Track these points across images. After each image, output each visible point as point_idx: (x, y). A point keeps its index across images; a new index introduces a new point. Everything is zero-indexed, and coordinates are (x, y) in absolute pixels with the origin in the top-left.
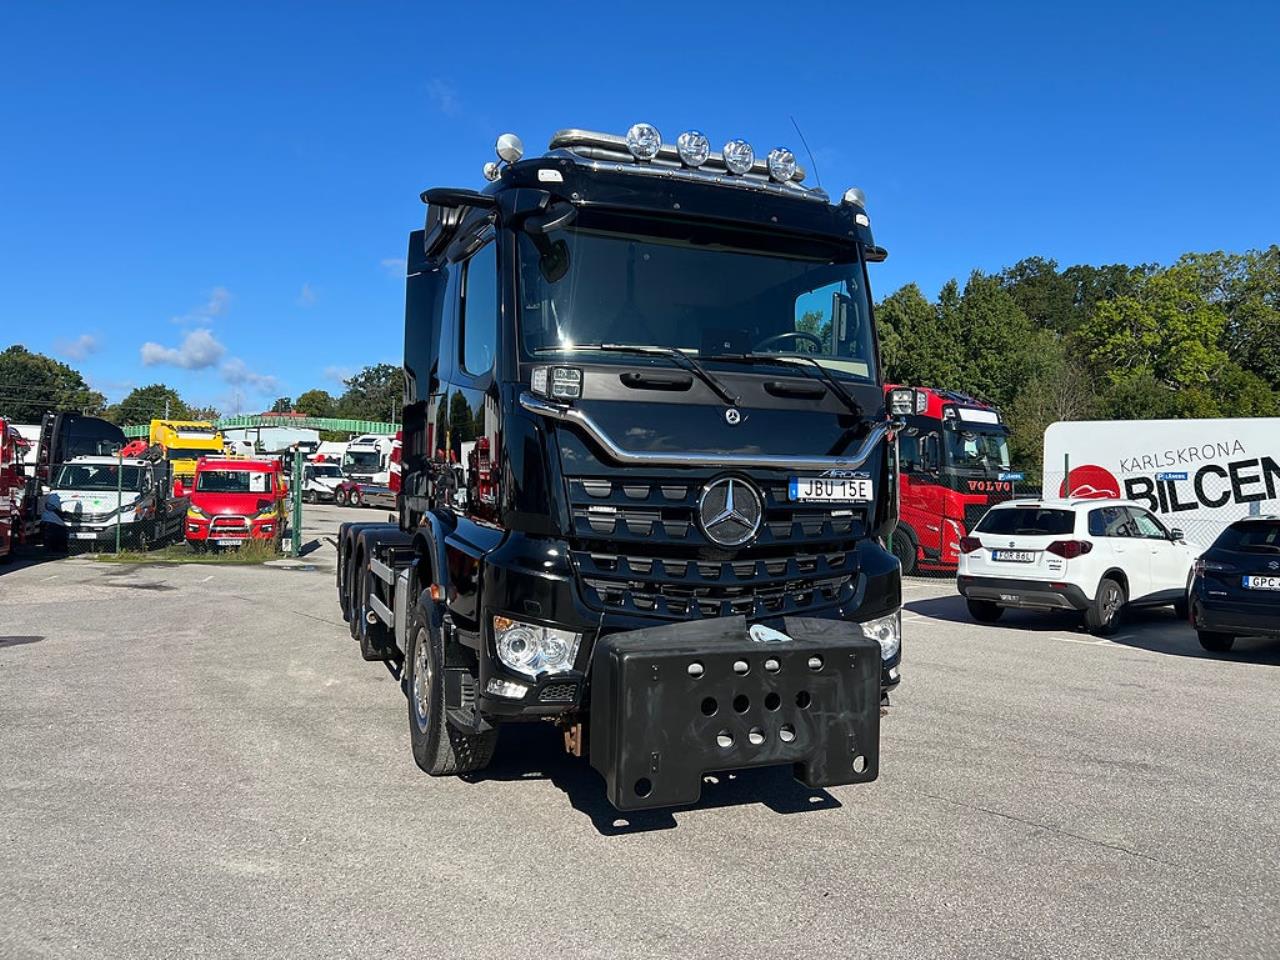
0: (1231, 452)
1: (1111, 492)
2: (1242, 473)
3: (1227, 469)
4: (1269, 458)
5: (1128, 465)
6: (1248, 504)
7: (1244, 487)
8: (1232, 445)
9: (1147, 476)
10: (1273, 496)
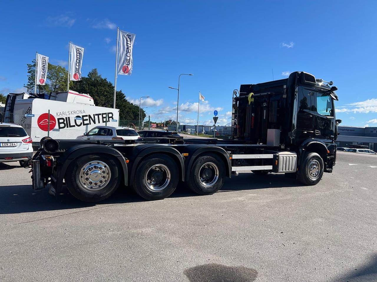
0: (82, 113)
1: (53, 122)
2: (85, 118)
3: (81, 117)
4: (90, 115)
5: (59, 114)
6: (85, 126)
7: (85, 122)
8: (83, 111)
9: (63, 117)
10: (90, 124)
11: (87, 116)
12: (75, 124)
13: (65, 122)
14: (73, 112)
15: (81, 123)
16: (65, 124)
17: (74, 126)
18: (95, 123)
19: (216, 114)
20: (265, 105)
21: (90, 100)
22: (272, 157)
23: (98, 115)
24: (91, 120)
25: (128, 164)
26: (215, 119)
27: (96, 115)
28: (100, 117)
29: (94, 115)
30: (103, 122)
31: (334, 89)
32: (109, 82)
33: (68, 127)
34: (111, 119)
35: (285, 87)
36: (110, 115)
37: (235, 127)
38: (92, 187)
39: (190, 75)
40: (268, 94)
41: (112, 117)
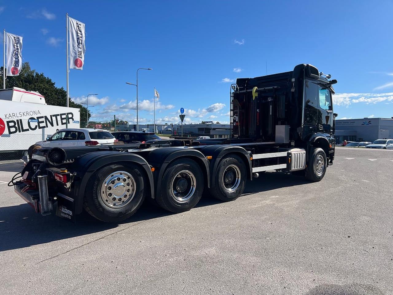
0: (37, 114)
1: (2, 126)
2: (40, 120)
3: (36, 119)
4: (46, 116)
5: (8, 116)
6: (41, 129)
7: (40, 124)
8: (37, 112)
9: (13, 120)
10: (47, 127)
11: (42, 117)
12: (28, 128)
13: (17, 126)
14: (25, 112)
15: (36, 126)
16: (16, 128)
17: (28, 130)
18: (52, 125)
19: (182, 112)
20: (270, 100)
21: (41, 99)
22: (286, 155)
23: (56, 116)
24: (48, 122)
25: (154, 173)
26: (182, 117)
27: (53, 116)
28: (59, 118)
29: (51, 116)
30: (63, 124)
31: (334, 82)
32: (47, 78)
33: (20, 132)
34: (71, 120)
35: (293, 80)
36: (70, 116)
37: (234, 125)
38: (115, 204)
39: (149, 69)
40: (273, 88)
41: (72, 118)
